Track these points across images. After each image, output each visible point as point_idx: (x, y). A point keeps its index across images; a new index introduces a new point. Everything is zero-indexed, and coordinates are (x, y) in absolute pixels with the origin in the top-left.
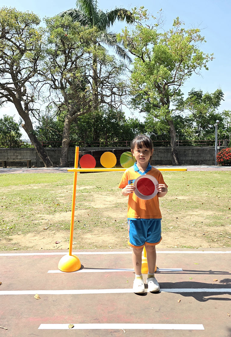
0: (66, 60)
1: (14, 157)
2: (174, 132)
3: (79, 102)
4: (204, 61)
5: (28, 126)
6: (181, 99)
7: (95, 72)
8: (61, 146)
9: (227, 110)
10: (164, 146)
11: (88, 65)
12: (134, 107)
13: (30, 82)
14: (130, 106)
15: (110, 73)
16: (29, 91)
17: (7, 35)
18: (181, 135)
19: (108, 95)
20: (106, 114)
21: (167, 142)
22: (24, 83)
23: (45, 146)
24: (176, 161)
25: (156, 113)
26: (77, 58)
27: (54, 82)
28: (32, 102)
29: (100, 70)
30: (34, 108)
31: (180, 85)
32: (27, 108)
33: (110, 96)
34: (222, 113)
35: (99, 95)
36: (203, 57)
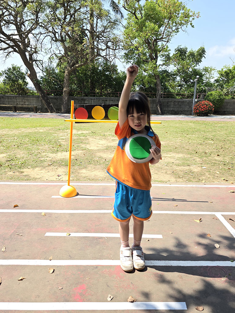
0: (65, 14)
1: (22, 103)
2: (160, 85)
3: (77, 55)
4: (191, 19)
5: (33, 76)
6: (168, 55)
7: (92, 26)
8: (62, 95)
9: (207, 67)
10: (151, 98)
11: (85, 19)
12: (126, 62)
13: (33, 34)
15: (105, 28)
16: (33, 42)
18: (165, 88)
19: (103, 49)
20: (101, 67)
21: (153, 94)
22: (28, 34)
23: (48, 94)
24: (160, 111)
25: (145, 67)
26: (75, 11)
27: (55, 35)
28: (36, 53)
29: (97, 25)
30: (38, 59)
31: (168, 42)
32: (31, 58)
33: (105, 49)
34: (202, 69)
35: (95, 48)
36: (190, 14)
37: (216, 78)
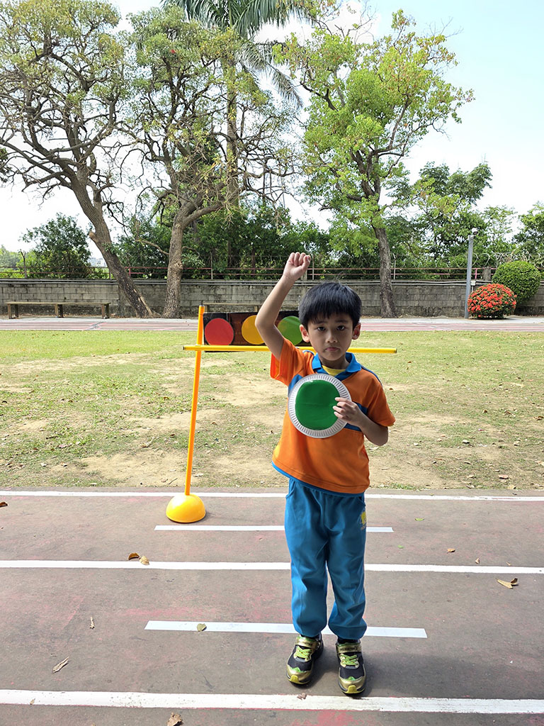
0: (173, 102)
1: (77, 297)
2: (387, 250)
3: (201, 188)
4: (453, 104)
5: (101, 235)
6: (405, 183)
7: (232, 126)
8: (166, 277)
9: (493, 206)
10: (367, 278)
11: (217, 111)
12: (309, 200)
13: (103, 148)
14: (303, 197)
15: (262, 129)
17: (56, 50)
18: (401, 257)
19: (257, 174)
20: (253, 214)
21: (373, 271)
22: (92, 148)
23: (134, 276)
24: (389, 309)
25: (352, 212)
26: (196, 97)
27: (150, 147)
28: (109, 187)
29: (242, 123)
31: (402, 155)
32: (98, 198)
33: (261, 175)
34: (483, 212)
35: (241, 173)
36: (451, 95)
37: (517, 232)
